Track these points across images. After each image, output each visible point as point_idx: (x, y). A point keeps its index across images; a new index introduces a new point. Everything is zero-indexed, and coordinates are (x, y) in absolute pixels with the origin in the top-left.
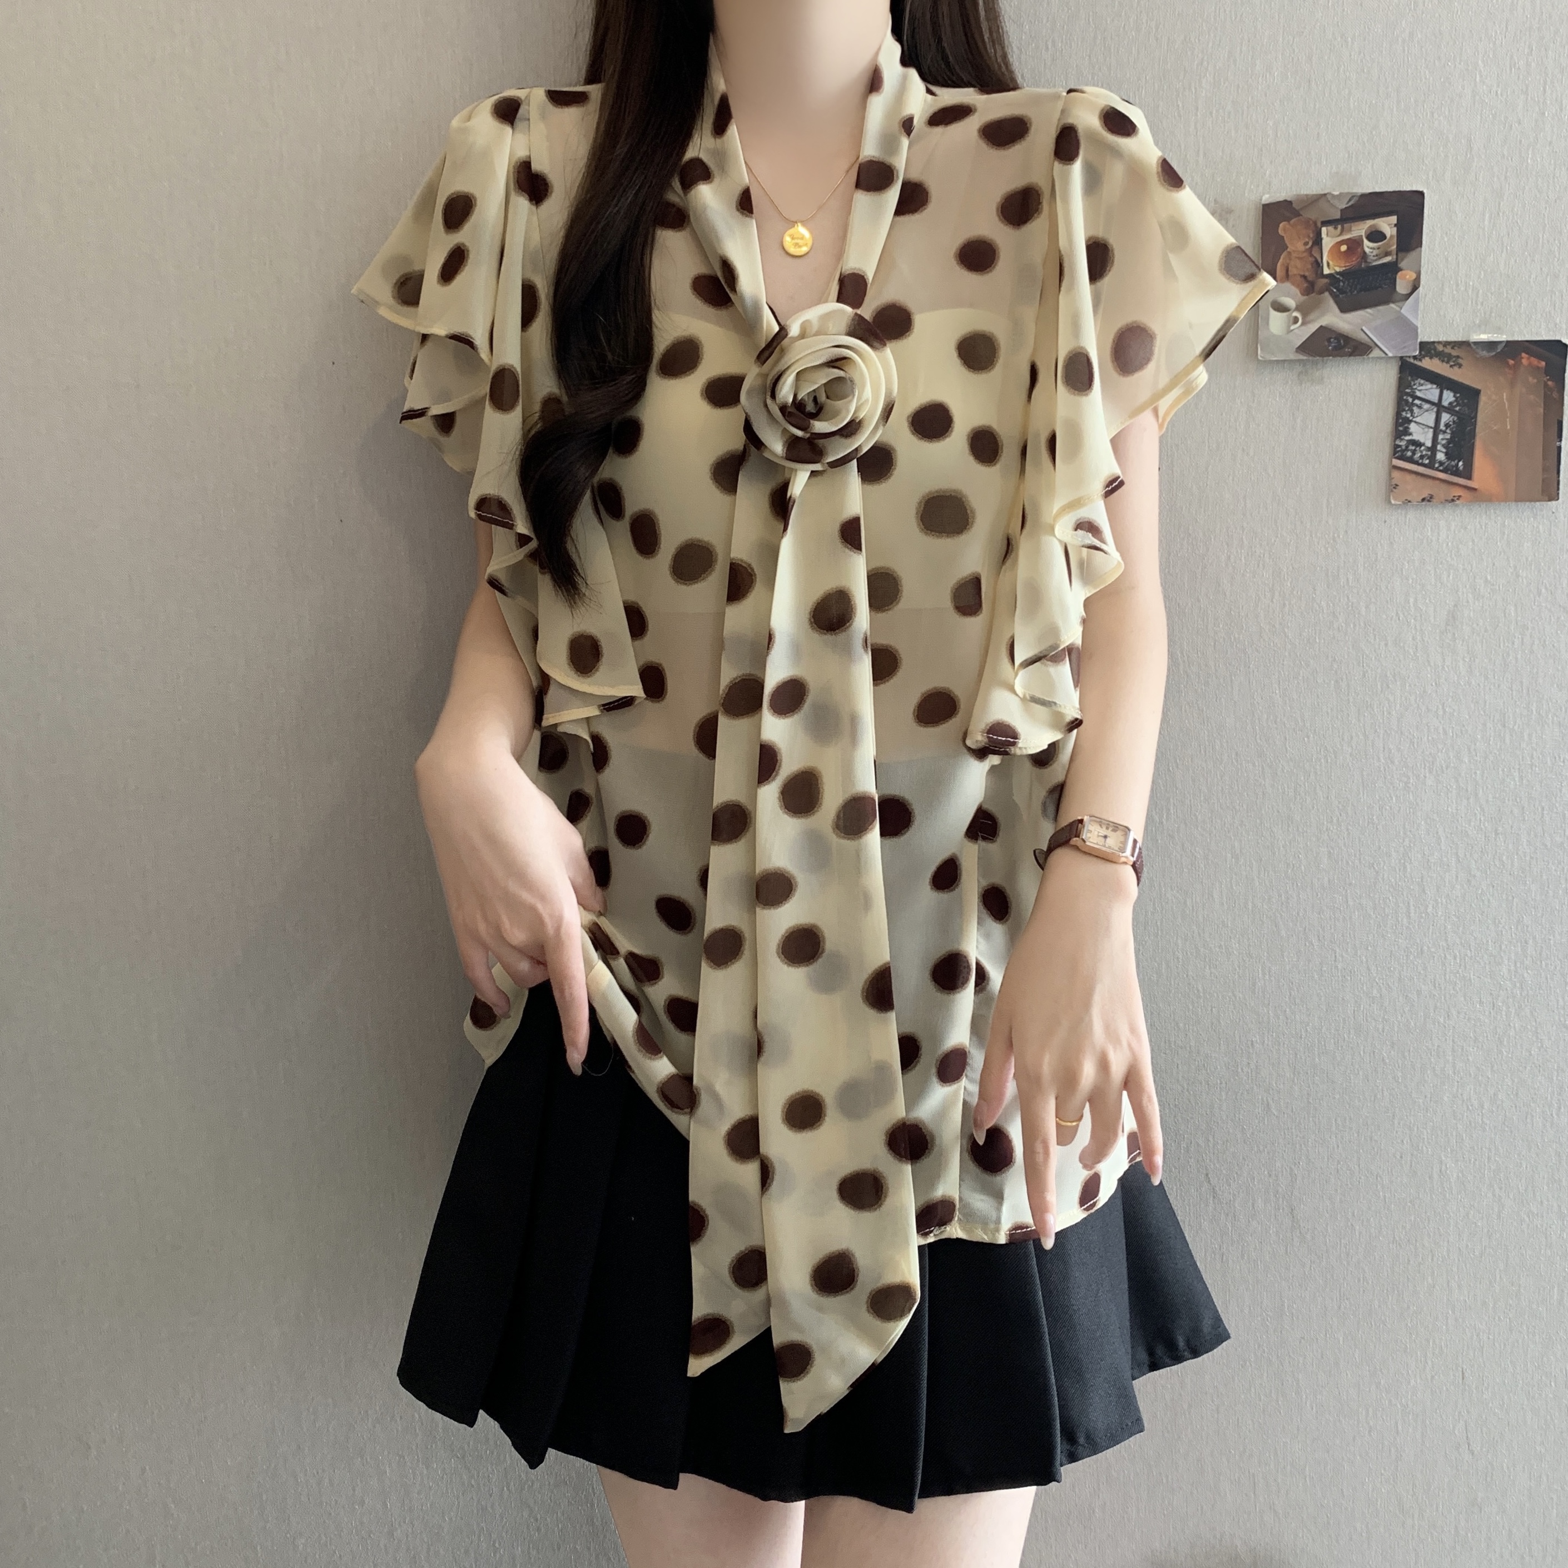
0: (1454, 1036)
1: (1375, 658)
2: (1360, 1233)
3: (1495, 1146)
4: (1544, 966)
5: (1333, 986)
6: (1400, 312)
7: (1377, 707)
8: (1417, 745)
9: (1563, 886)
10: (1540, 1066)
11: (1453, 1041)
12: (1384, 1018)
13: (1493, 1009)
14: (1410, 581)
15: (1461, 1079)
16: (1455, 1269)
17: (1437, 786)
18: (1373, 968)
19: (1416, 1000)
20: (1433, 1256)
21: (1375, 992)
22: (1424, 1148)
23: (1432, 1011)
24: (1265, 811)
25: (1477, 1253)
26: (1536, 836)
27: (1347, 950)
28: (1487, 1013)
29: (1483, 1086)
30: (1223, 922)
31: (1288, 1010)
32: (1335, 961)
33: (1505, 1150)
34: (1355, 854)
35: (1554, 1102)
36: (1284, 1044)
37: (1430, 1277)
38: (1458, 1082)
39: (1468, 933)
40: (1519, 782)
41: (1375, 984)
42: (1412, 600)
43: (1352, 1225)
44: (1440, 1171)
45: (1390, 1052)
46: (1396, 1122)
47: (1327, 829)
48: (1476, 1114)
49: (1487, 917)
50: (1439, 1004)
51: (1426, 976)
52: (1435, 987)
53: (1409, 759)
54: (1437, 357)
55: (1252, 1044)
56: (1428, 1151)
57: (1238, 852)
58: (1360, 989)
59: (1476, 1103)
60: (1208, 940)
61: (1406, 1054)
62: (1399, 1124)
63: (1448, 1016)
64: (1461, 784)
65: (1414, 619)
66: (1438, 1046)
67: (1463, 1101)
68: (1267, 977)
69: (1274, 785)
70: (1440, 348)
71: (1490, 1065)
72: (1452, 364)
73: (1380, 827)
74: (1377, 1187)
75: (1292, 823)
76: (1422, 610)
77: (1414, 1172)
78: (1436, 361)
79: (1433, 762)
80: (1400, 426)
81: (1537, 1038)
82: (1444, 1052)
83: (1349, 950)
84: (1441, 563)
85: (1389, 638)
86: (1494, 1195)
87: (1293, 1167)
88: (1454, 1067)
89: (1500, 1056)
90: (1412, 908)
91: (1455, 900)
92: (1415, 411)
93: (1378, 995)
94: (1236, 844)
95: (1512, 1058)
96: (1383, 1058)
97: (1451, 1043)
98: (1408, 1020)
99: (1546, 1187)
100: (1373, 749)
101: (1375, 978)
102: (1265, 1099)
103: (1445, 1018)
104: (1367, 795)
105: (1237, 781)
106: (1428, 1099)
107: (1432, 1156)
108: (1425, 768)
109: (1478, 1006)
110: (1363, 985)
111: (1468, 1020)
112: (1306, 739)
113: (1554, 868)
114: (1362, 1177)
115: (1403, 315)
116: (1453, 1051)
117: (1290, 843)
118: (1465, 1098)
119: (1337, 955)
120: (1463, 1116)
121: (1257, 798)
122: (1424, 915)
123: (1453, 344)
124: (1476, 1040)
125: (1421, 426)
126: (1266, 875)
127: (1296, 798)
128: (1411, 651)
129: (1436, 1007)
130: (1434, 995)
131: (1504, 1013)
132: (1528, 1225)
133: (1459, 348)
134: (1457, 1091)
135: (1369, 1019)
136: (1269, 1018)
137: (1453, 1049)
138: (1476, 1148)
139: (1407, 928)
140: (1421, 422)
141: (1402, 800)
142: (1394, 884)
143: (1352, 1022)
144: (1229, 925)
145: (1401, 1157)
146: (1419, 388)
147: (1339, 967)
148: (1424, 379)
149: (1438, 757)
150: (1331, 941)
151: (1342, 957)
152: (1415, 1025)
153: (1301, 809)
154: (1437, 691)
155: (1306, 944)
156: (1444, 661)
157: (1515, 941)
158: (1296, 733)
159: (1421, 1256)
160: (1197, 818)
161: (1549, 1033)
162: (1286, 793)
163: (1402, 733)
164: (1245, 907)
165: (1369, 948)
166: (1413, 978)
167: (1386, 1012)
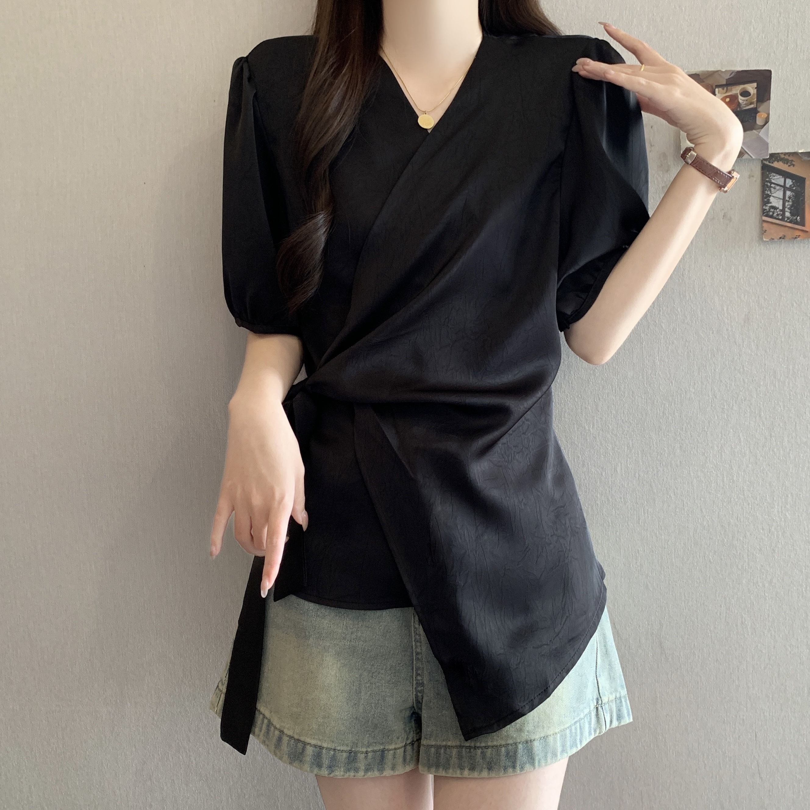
0: (748, 548)
1: (707, 340)
2: (698, 656)
3: (772, 608)
4: (797, 509)
5: (682, 520)
6: (758, 135)
7: (708, 367)
8: (729, 388)
9: (807, 465)
10: (795, 564)
11: (748, 550)
12: (710, 537)
13: (770, 533)
14: (724, 298)
15: (753, 571)
16: (750, 676)
17: (739, 411)
18: (704, 510)
19: (727, 527)
20: (738, 669)
21: (705, 523)
22: (733, 609)
23: (736, 533)
24: (647, 423)
25: (762, 668)
26: (792, 438)
27: (690, 500)
28: (766, 535)
29: (764, 575)
30: (622, 484)
31: (657, 533)
32: (683, 506)
33: (777, 610)
34: (694, 448)
35: (803, 584)
36: (656, 551)
37: (737, 681)
38: (751, 573)
39: (755, 490)
40: (783, 408)
41: (705, 519)
42: (725, 309)
43: (694, 652)
44: (742, 622)
45: (714, 556)
46: (717, 595)
47: (679, 434)
48: (761, 591)
49: (766, 482)
50: (740, 530)
51: (733, 514)
52: (738, 520)
53: (724, 395)
54: (781, 161)
55: (638, 552)
56: (735, 611)
57: (631, 446)
58: (697, 521)
59: (761, 585)
60: (614, 494)
61: (722, 557)
62: (719, 596)
63: (745, 536)
64: (752, 410)
65: (727, 319)
66: (740, 553)
67: (754, 583)
68: (646, 514)
69: (652, 409)
70: (782, 156)
71: (768, 563)
72: (789, 164)
73: (708, 433)
74: (707, 630)
75: (661, 430)
76: (731, 314)
77: (727, 622)
78: (781, 163)
79: (737, 398)
80: (765, 199)
81: (794, 549)
82: (743, 556)
83: (691, 500)
84: (740, 289)
85: (714, 329)
86: (771, 636)
87: (661, 619)
88: (749, 564)
89: (774, 558)
90: (725, 477)
91: (749, 473)
92: (772, 190)
93: (707, 525)
94: (630, 441)
95: (780, 559)
96: (710, 559)
97: (747, 551)
98: (723, 539)
99: (800, 631)
100: (706, 390)
101: (705, 515)
102: (645, 582)
103: (743, 537)
104: (702, 415)
105: (632, 407)
106: (735, 582)
107: (737, 613)
108: (733, 401)
109: (761, 531)
110: (698, 519)
111: (756, 539)
112: (671, 384)
113: (802, 455)
114: (699, 625)
115: (760, 136)
116: (748, 555)
117: (660, 441)
118: (755, 582)
119: (685, 503)
120: (754, 592)
121: (643, 416)
122: (731, 481)
123: (789, 154)
124: (760, 550)
125: (776, 198)
126: (646, 459)
127: (663, 417)
128: (726, 336)
129: (738, 532)
130: (737, 525)
131: (775, 535)
132: (790, 652)
133: (792, 155)
134: (751, 578)
135: (702, 538)
136: (647, 537)
137: (748, 554)
138: (761, 609)
139: (722, 488)
140: (776, 196)
141: (720, 418)
142: (715, 464)
143: (692, 540)
144: (626, 486)
145: (720, 614)
146: (773, 178)
147: (686, 510)
148: (775, 173)
149: (740, 395)
150: (681, 496)
151: (687, 504)
152: (727, 541)
153: (666, 423)
154: (740, 359)
155: (667, 497)
156: (743, 342)
157: (781, 495)
158: (666, 381)
159: (732, 669)
160: (609, 427)
161: (800, 546)
162: (658, 414)
163: (721, 381)
164: (635, 476)
165: (702, 499)
166: (726, 516)
167: (711, 534)
